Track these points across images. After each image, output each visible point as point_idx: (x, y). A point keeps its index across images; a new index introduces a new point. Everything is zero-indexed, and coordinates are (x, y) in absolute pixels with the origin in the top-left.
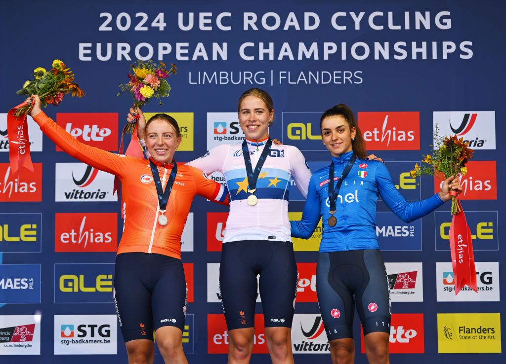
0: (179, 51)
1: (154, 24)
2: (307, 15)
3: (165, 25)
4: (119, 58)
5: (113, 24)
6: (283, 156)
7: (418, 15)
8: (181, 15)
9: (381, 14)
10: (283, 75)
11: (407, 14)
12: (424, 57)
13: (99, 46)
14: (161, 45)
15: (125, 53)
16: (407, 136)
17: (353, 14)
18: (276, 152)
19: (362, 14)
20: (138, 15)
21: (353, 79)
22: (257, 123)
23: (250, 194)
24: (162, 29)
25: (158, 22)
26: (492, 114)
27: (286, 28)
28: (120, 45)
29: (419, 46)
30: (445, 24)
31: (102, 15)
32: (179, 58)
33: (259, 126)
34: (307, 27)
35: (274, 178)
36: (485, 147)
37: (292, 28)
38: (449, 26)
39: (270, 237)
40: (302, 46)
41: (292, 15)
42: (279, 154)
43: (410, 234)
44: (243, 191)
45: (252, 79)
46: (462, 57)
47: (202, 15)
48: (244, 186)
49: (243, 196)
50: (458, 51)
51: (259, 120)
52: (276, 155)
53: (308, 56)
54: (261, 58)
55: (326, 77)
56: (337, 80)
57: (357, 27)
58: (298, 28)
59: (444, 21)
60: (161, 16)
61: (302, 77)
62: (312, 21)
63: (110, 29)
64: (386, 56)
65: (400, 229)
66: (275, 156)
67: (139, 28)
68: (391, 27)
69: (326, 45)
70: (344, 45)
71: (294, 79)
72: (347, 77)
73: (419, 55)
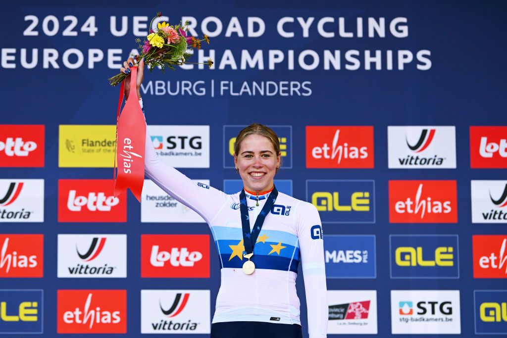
0: (111, 59)
1: (84, 29)
2: (251, 20)
3: (96, 29)
4: (46, 66)
5: (39, 28)
6: (288, 214)
7: (372, 21)
8: (113, 19)
9: (331, 20)
10: (225, 85)
11: (360, 21)
12: (379, 67)
13: (23, 52)
14: (91, 52)
15: (53, 60)
16: (360, 153)
17: (301, 20)
18: (281, 209)
19: (311, 20)
20: (66, 18)
21: (301, 90)
22: (263, 170)
23: (247, 260)
24: (92, 34)
25: (89, 26)
26: (452, 129)
27: (228, 34)
28: (46, 52)
29: (373, 55)
30: (401, 31)
31: (27, 18)
32: (111, 65)
33: (265, 173)
34: (251, 34)
35: (276, 244)
36: (444, 166)
37: (234, 34)
38: (405, 34)
39: (272, 319)
40: (245, 54)
41: (234, 20)
42: (284, 211)
43: (362, 259)
44: (237, 257)
45: (191, 90)
46: (419, 67)
47: (136, 19)
48: (238, 250)
49: (237, 263)
50: (416, 61)
51: (266, 166)
52: (281, 212)
53: (252, 65)
54: (201, 67)
55: (272, 89)
56: (284, 91)
57: (306, 34)
58: (241, 34)
59: (400, 28)
60: (92, 20)
61: (245, 88)
62: (256, 27)
63: (36, 33)
64: (337, 66)
65: (352, 254)
66: (278, 214)
67: (67, 32)
68: (343, 34)
69: (272, 53)
70: (291, 53)
71: (236, 89)
72: (295, 88)
73: (373, 64)
